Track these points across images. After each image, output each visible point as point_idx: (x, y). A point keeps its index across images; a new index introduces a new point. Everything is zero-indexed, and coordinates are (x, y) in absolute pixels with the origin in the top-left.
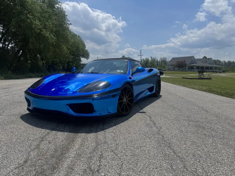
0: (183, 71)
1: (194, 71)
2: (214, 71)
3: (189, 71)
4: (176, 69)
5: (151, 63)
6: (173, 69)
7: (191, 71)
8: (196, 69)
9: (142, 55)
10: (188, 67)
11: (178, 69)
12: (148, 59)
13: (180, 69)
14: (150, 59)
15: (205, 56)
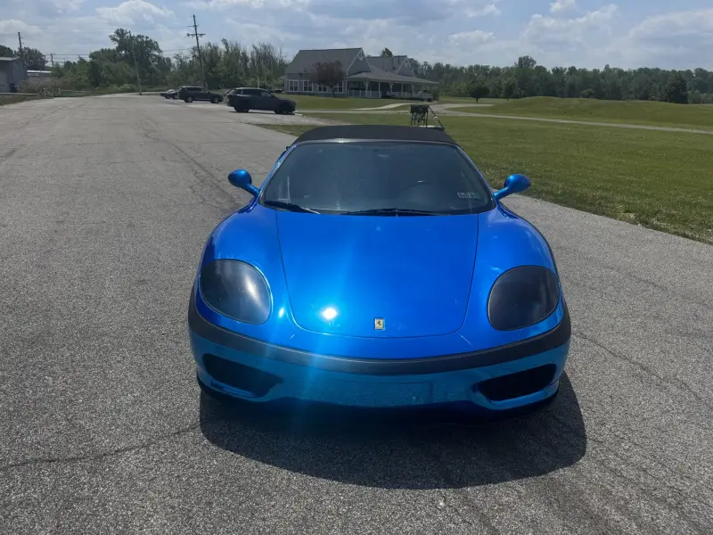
0: (335, 96)
1: (363, 96)
2: (414, 96)
3: (351, 95)
4: (315, 87)
5: (228, 63)
6: (306, 89)
7: (356, 95)
8: (369, 89)
9: (201, 35)
10: (349, 83)
11: (320, 89)
12: (216, 48)
13: (325, 90)
14: (222, 47)
15: (386, 49)
